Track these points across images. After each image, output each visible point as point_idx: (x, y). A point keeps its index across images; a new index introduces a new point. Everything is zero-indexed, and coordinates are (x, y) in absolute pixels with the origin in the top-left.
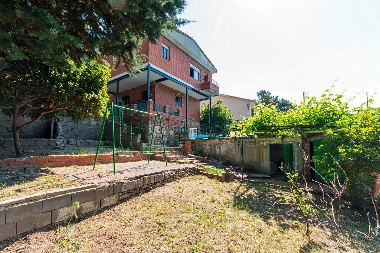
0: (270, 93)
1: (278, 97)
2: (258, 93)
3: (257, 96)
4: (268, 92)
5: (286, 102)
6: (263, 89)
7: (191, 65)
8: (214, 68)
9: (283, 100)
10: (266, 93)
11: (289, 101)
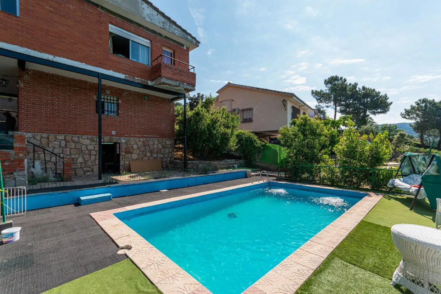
0: (345, 79)
1: (356, 84)
2: (325, 80)
3: (324, 86)
4: (341, 78)
5: (368, 91)
6: (334, 75)
7: (112, 28)
8: (189, 37)
9: (364, 88)
10: (338, 80)
11: (374, 90)
